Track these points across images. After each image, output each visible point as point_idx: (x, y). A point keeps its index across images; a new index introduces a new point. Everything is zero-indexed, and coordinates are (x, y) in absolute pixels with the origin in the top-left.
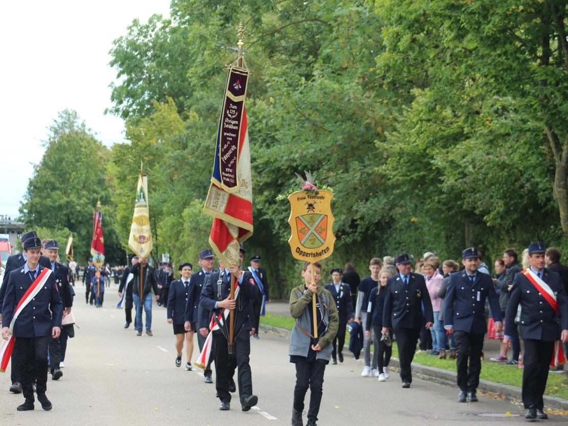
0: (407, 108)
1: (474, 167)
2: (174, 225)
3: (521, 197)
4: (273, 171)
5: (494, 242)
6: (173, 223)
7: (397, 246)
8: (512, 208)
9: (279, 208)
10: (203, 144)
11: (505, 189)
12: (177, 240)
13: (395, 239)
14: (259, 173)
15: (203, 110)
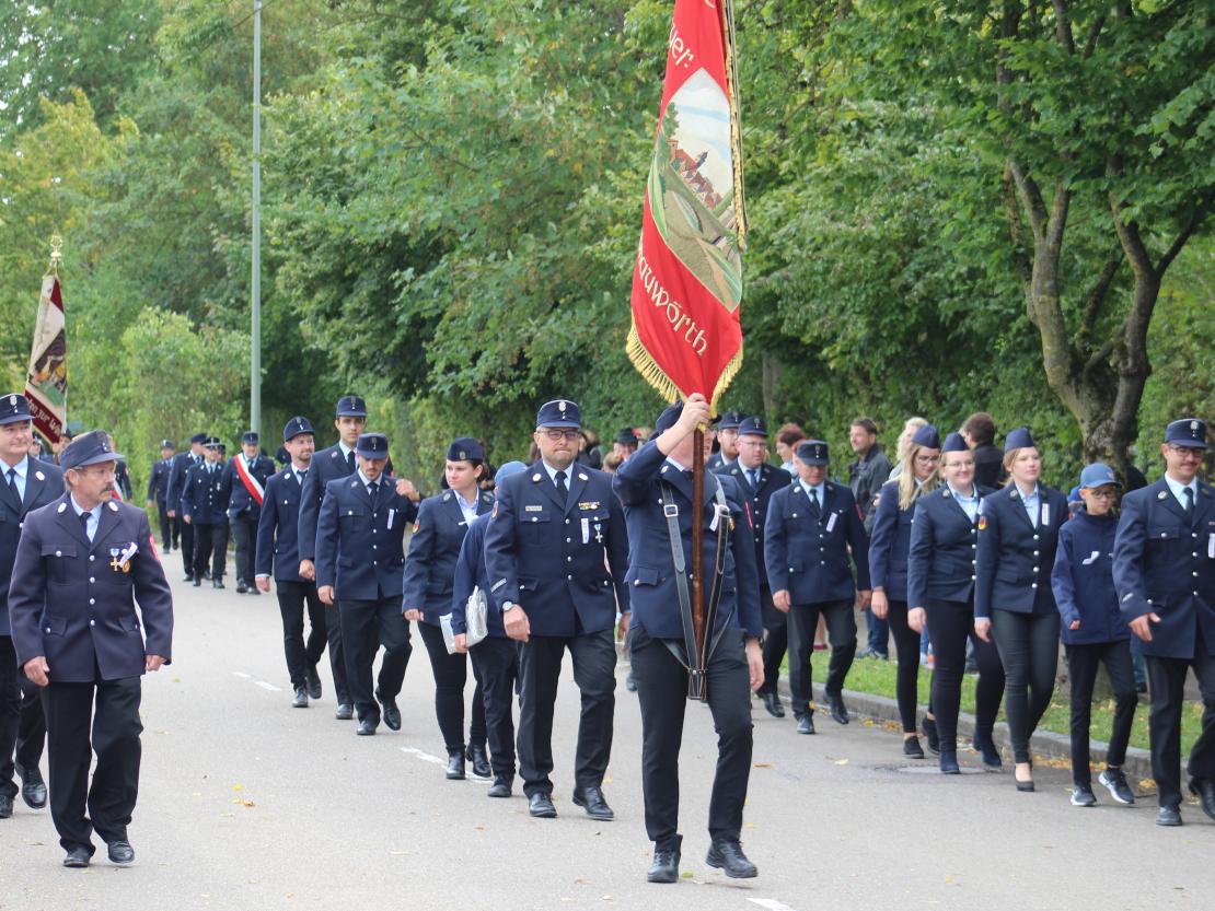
0: (652, 117)
1: (801, 246)
2: (98, 363)
3: (904, 309)
4: (337, 248)
5: (832, 402)
6: (97, 357)
7: (603, 408)
8: (885, 334)
9: (348, 326)
10: (161, 188)
11: (871, 292)
12: (106, 395)
13: (600, 392)
14: (307, 252)
15: (163, 116)
